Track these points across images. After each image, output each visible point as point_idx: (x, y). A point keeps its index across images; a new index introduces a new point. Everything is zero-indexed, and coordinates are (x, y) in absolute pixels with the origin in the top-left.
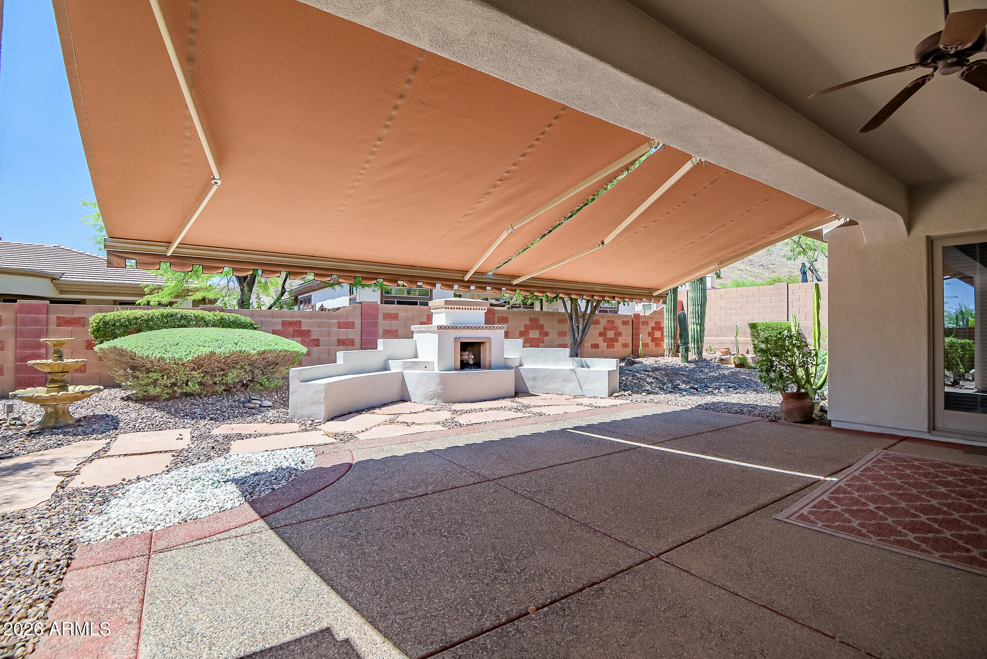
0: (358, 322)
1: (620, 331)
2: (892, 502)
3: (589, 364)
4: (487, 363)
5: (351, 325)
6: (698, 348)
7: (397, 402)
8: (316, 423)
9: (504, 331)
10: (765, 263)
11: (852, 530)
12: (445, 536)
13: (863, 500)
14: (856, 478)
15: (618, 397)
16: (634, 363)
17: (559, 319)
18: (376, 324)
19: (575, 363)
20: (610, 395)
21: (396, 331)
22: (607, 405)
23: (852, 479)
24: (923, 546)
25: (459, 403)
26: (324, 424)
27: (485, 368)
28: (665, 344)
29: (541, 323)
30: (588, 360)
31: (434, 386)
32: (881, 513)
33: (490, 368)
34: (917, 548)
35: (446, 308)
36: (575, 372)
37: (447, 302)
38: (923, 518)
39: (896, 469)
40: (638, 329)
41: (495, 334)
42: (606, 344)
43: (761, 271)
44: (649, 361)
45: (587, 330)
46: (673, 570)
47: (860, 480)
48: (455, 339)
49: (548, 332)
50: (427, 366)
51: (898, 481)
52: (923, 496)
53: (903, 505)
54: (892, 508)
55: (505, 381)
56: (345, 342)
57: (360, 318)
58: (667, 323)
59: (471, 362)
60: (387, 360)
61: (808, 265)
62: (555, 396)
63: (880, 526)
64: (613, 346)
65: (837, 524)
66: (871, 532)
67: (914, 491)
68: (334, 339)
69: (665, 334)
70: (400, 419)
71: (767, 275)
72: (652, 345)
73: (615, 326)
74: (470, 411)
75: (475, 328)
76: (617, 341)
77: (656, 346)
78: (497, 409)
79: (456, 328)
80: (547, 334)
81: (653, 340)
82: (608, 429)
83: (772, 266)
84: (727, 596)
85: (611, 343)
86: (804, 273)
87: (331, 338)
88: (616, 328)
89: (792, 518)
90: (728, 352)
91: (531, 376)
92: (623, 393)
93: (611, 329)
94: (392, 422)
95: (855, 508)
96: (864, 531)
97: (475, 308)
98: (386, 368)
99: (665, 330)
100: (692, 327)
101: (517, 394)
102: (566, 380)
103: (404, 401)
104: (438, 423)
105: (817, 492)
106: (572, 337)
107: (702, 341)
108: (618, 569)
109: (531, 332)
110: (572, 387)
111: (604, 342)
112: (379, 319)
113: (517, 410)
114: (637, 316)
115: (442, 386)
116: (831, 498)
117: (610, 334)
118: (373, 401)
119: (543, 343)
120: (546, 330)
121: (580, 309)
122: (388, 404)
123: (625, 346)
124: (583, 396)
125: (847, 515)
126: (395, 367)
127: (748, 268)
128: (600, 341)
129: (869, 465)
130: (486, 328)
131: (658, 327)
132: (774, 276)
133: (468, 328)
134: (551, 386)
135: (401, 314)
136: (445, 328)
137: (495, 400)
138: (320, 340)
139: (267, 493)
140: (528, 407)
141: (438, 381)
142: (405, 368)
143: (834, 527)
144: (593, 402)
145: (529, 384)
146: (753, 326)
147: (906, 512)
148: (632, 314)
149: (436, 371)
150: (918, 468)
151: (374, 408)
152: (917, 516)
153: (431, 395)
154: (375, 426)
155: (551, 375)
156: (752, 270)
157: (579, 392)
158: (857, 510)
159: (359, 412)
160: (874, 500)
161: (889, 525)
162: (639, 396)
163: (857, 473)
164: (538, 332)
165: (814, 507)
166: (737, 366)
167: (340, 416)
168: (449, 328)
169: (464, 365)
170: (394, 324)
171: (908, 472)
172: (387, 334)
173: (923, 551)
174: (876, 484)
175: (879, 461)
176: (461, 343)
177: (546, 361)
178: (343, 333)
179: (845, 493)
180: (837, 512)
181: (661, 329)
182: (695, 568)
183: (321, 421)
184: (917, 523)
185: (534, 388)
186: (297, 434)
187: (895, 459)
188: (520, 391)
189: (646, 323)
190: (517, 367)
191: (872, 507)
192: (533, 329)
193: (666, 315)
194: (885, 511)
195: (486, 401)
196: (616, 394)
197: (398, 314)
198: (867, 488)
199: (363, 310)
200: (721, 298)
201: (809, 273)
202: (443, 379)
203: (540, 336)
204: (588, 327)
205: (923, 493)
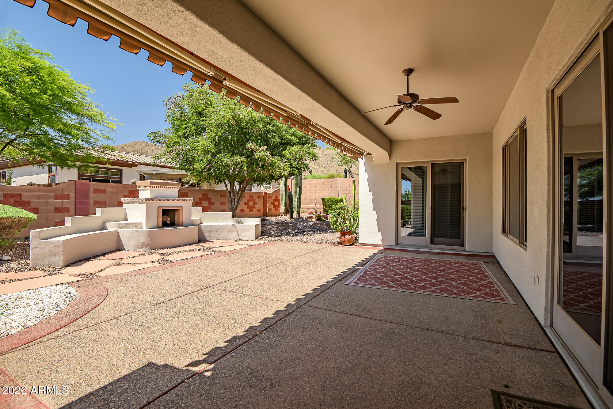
0: (72, 196)
1: (256, 201)
2: (385, 273)
3: (243, 221)
4: (180, 223)
5: (67, 197)
6: (298, 211)
7: (114, 251)
8: (57, 269)
9: (191, 202)
10: (325, 165)
11: (373, 284)
12: (197, 315)
13: (375, 274)
14: (372, 266)
15: (261, 239)
16: (265, 220)
17: (221, 194)
18: (88, 197)
19: (234, 221)
20: (257, 238)
21: (105, 202)
22: (256, 244)
23: (370, 266)
24: (396, 286)
25: (163, 249)
26: (64, 269)
27: (178, 226)
28: (281, 209)
29: (209, 197)
30: (242, 219)
31: (143, 239)
32: (382, 277)
33: (182, 226)
34: (394, 287)
35: (151, 187)
36: (235, 226)
37: (151, 183)
38: (396, 277)
39: (385, 261)
40: (266, 200)
41: (186, 205)
42: (248, 209)
43: (323, 169)
44: (272, 219)
45: (239, 201)
46: (311, 308)
47: (373, 266)
48: (158, 207)
49: (214, 202)
50: (137, 226)
51: (386, 265)
52: (395, 270)
53: (389, 273)
54: (385, 275)
55: (193, 233)
56: (61, 210)
57: (74, 192)
58: (282, 198)
59: (169, 222)
60: (104, 223)
61: (347, 169)
62: (223, 241)
63: (382, 282)
64: (252, 211)
65: (367, 283)
66: (379, 284)
67: (392, 268)
68: (52, 208)
69: (281, 204)
70: (123, 261)
71: (326, 171)
72: (273, 210)
73: (254, 199)
74: (174, 253)
75: (172, 200)
76: (255, 208)
77: (275, 210)
78: (191, 251)
79: (159, 200)
80: (213, 204)
81: (274, 207)
82: (262, 256)
83: (328, 167)
84: (334, 313)
85: (251, 209)
86: (346, 173)
87: (48, 207)
88: (254, 200)
89: (351, 283)
90: (311, 213)
91: (208, 230)
92: (263, 236)
93: (251, 201)
94: (118, 264)
95: (373, 276)
96: (377, 284)
97: (171, 187)
98: (104, 228)
99: (281, 201)
100: (295, 200)
101: (199, 241)
102: (230, 231)
103: (120, 250)
104: (154, 262)
105: (359, 273)
106: (231, 206)
107: (300, 208)
108: (289, 312)
109: (203, 202)
110: (234, 235)
111: (247, 208)
112: (90, 192)
113: (204, 250)
114: (266, 193)
115: (149, 239)
116: (364, 274)
117: (251, 204)
118: (96, 251)
119: (211, 209)
120: (212, 201)
121: (236, 189)
122: (108, 253)
123: (259, 210)
124: (241, 240)
125: (370, 279)
126: (111, 227)
127: (317, 167)
128: (245, 208)
129: (376, 260)
130: (180, 200)
131: (277, 199)
132: (330, 173)
133: (167, 200)
134: (221, 235)
135: (108, 190)
136: (151, 200)
137: (186, 245)
138: (39, 209)
139: (53, 314)
140: (210, 248)
141: (146, 235)
142: (120, 228)
143: (366, 284)
144: (248, 242)
145: (207, 235)
146: (323, 199)
147: (390, 276)
148: (263, 192)
149: (144, 228)
150: (393, 260)
151: (98, 256)
152: (394, 277)
153: (141, 245)
154: (107, 267)
155: (221, 229)
156: (319, 168)
157: (238, 238)
158: (374, 277)
159: (88, 259)
160: (379, 273)
161: (385, 281)
162: (272, 238)
163: (372, 264)
164: (207, 202)
165: (358, 278)
166: (316, 220)
167: (74, 263)
168: (154, 200)
169: (164, 225)
170: (103, 197)
171: (389, 262)
172: (97, 204)
173: (397, 288)
174: (379, 267)
175: (379, 258)
176: (163, 210)
177: (217, 220)
178: (59, 204)
179: (368, 272)
180: (367, 279)
181: (278, 201)
182: (319, 306)
183: (61, 267)
184: (394, 279)
185: (210, 237)
186: (45, 277)
187: (385, 257)
188: (201, 240)
189: (270, 197)
190: (199, 224)
191: (378, 275)
192: (204, 200)
193: (281, 193)
194: (383, 276)
195: (181, 246)
196: (260, 238)
197: (106, 189)
198: (376, 269)
199: (77, 186)
200: (309, 184)
201: (348, 174)
202: (150, 234)
203: (209, 205)
204: (240, 200)
205: (395, 269)
